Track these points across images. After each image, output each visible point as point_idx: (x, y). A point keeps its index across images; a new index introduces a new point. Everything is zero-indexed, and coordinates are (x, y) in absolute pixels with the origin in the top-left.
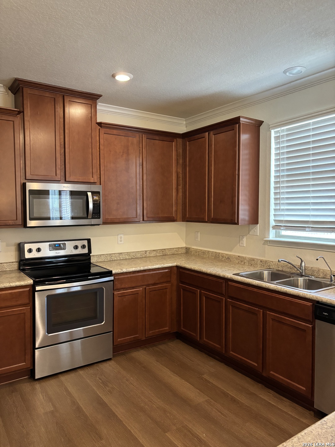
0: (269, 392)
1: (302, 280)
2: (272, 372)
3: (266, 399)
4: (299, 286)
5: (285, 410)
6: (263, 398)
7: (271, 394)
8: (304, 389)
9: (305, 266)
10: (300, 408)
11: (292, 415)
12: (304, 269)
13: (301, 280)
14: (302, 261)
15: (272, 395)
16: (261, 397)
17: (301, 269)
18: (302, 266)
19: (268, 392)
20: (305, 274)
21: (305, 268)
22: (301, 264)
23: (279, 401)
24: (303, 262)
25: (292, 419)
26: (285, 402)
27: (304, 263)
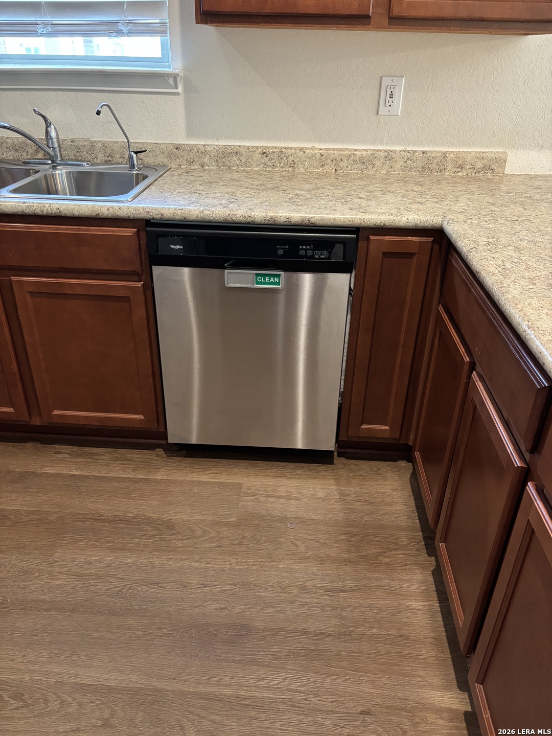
0: (59, 453)
1: (64, 176)
2: (56, 412)
3: (61, 472)
4: (60, 193)
5: (111, 474)
6: (52, 472)
7: (65, 453)
8: (142, 417)
9: (58, 138)
10: (135, 455)
11: (131, 476)
12: (56, 145)
13: (61, 175)
14: (48, 124)
15: (67, 456)
16: (47, 473)
17: (49, 147)
18: (51, 139)
19: (55, 453)
20: (62, 160)
21: (58, 142)
22: (47, 133)
23: (89, 460)
24: (52, 127)
25: (137, 485)
26: (101, 457)
27: (55, 128)
